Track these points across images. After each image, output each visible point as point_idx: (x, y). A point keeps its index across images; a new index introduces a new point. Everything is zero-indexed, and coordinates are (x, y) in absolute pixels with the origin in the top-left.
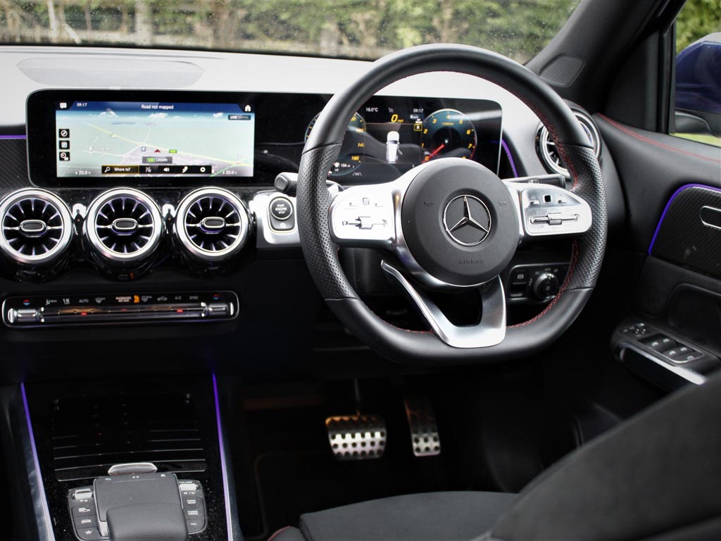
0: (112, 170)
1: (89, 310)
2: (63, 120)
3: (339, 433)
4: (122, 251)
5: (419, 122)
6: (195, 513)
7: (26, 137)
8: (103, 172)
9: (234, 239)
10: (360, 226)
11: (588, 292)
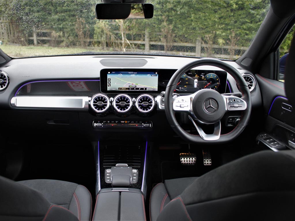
0: (121, 89)
1: (114, 124)
2: (109, 76)
3: (183, 158)
4: (122, 110)
5: (203, 77)
6: (135, 178)
7: (100, 80)
8: (119, 89)
9: (151, 108)
10: (181, 107)
11: (245, 126)
